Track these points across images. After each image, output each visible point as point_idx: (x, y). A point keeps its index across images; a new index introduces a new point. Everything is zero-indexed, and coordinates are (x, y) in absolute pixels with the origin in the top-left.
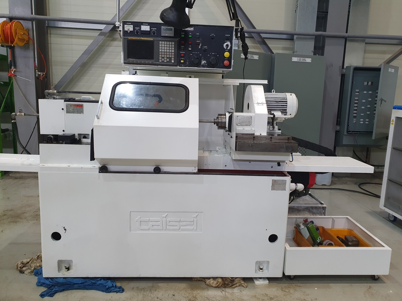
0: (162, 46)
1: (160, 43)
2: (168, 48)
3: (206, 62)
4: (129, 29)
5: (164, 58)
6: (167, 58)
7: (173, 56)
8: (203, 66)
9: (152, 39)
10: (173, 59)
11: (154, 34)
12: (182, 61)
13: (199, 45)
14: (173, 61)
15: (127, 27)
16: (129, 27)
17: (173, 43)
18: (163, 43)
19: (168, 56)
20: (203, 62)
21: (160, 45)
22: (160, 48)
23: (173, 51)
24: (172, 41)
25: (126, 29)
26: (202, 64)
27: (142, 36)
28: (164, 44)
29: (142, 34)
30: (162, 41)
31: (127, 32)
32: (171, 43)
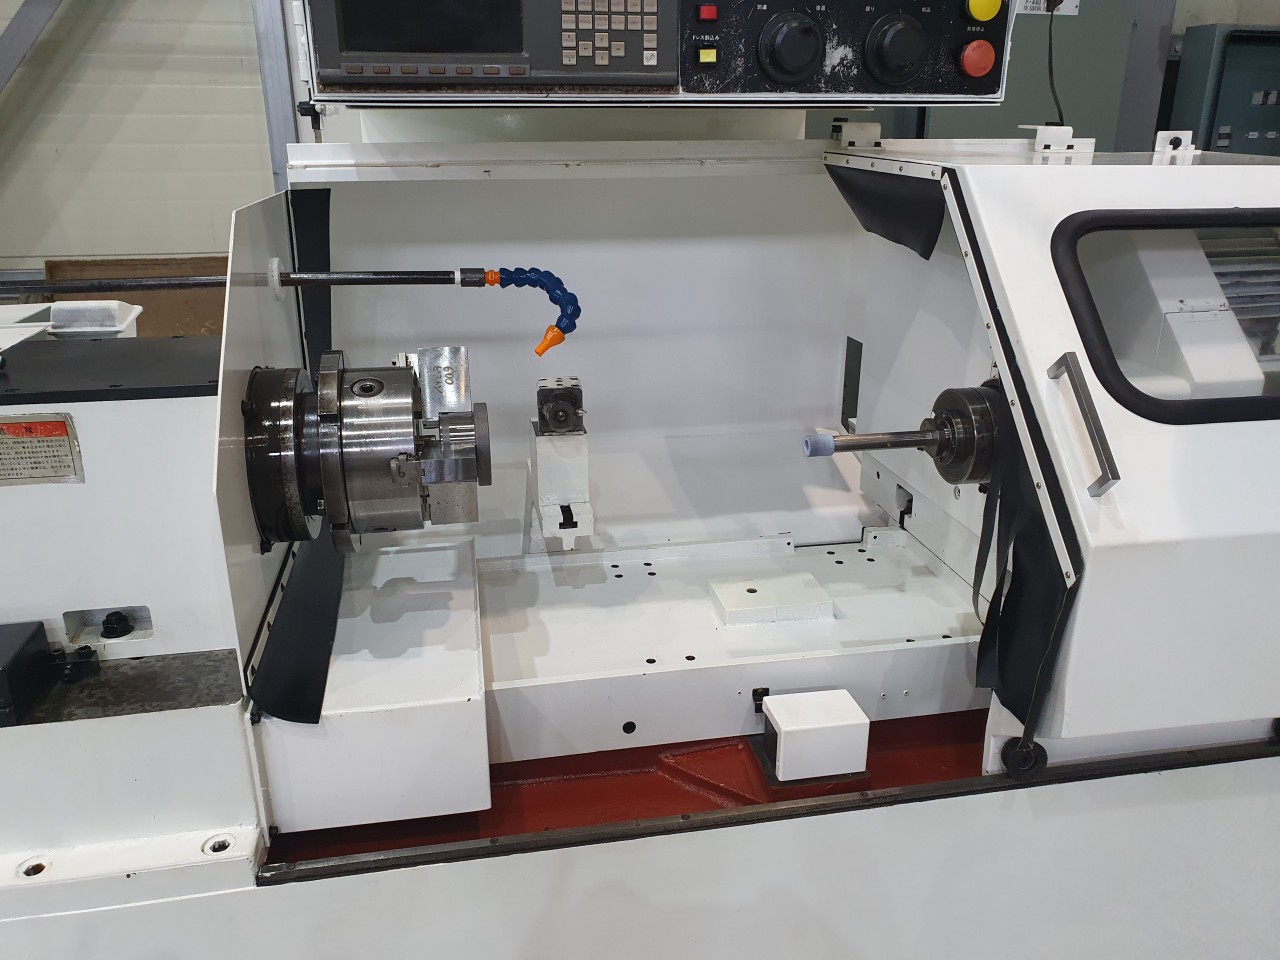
3: (850, 56)
5: (590, 35)
6: (614, 35)
7: (651, 23)
8: (837, 83)
10: (650, 41)
12: (708, 56)
14: (650, 59)
19: (618, 24)
20: (837, 55)
26: (828, 70)
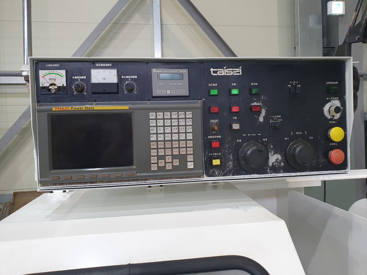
0: (157, 126)
1: (152, 115)
2: (175, 130)
3: (280, 158)
4: (52, 82)
5: (163, 157)
6: (174, 157)
7: (190, 151)
8: (275, 169)
9: (126, 107)
10: (190, 158)
11: (131, 91)
12: (216, 162)
13: (259, 112)
14: (190, 165)
15: (47, 77)
16: (53, 76)
17: (189, 115)
18: (160, 115)
19: (176, 152)
20: (274, 158)
21: (153, 123)
22: (153, 130)
23: (190, 136)
24: (185, 110)
25: (44, 82)
26: (270, 164)
27: (95, 101)
28: (164, 119)
29: (93, 93)
30: (156, 110)
31: (49, 90)
32: (182, 115)
